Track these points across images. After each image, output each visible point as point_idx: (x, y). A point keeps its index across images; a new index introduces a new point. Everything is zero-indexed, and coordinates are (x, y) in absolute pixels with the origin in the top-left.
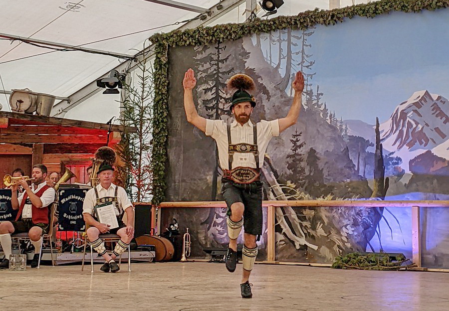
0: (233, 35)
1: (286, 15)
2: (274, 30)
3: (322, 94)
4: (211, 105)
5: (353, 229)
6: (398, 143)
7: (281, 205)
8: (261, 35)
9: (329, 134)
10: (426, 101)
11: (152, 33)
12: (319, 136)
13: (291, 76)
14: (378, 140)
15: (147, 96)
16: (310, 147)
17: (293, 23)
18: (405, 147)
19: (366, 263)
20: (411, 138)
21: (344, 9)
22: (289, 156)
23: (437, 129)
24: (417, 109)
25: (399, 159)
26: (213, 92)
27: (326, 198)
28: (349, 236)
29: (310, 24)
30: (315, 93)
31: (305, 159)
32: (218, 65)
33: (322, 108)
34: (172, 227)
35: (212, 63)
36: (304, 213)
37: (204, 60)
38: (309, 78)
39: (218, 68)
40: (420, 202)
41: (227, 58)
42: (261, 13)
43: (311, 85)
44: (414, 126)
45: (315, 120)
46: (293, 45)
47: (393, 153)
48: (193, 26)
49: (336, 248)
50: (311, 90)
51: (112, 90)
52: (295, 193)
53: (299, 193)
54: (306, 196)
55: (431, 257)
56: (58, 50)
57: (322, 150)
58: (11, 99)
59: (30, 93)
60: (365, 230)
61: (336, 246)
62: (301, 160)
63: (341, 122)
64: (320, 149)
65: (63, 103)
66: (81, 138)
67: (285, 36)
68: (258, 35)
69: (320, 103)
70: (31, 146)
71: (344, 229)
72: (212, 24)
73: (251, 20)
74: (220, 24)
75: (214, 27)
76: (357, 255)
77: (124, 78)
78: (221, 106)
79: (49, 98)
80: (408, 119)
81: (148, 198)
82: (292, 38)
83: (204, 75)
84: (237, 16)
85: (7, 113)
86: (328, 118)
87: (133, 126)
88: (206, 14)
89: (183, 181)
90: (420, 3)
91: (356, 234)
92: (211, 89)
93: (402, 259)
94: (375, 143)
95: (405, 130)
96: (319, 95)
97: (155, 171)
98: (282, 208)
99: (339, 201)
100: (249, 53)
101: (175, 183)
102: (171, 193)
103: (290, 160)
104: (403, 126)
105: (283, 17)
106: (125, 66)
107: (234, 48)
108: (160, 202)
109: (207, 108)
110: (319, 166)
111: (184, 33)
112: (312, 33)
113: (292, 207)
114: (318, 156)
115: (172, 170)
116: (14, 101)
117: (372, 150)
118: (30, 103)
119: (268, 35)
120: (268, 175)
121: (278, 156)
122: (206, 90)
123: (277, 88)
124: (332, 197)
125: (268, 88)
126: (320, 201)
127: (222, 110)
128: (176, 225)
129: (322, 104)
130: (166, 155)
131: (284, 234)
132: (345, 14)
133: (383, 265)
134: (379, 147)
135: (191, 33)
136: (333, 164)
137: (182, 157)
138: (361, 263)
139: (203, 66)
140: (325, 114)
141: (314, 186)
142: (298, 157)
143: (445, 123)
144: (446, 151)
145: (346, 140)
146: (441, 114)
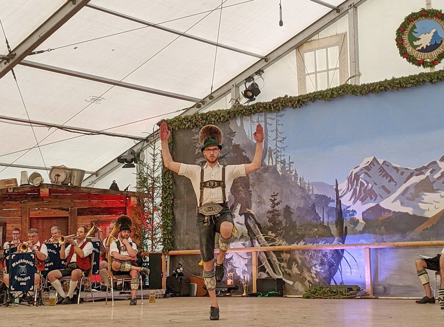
0: (222, 119)
1: (263, 101)
2: (254, 114)
3: (293, 163)
5: (321, 268)
6: (353, 199)
7: (265, 250)
8: (244, 118)
9: (300, 194)
10: (374, 165)
11: (159, 120)
12: (293, 195)
13: (268, 149)
14: (338, 197)
15: (157, 169)
16: (285, 204)
17: (268, 108)
18: (359, 202)
19: (329, 293)
20: (363, 195)
21: (307, 95)
22: (269, 212)
23: (383, 187)
24: (367, 171)
25: (354, 211)
27: (299, 244)
28: (317, 273)
29: (281, 108)
30: (287, 162)
31: (282, 214)
33: (294, 173)
34: (178, 270)
36: (282, 256)
38: (282, 150)
40: (370, 244)
42: (244, 101)
43: (284, 156)
44: (366, 185)
45: (289, 183)
46: (269, 124)
47: (349, 207)
48: (191, 113)
49: (307, 283)
50: (284, 160)
51: (129, 165)
52: (275, 241)
53: (279, 241)
54: (284, 243)
55: (381, 287)
56: (86, 134)
57: (295, 207)
58: (50, 173)
59: (65, 169)
60: (330, 267)
61: (307, 281)
62: (278, 215)
63: (309, 184)
64: (293, 205)
65: (92, 177)
66: (106, 203)
67: (262, 118)
68: (241, 118)
69: (291, 170)
70: (68, 210)
71: (313, 268)
72: (205, 111)
73: (235, 107)
74: (211, 110)
75: (207, 113)
76: (322, 288)
77: (139, 155)
79: (80, 172)
80: (361, 180)
81: (159, 248)
82: (268, 119)
84: (225, 104)
85: (47, 184)
86: (298, 181)
87: (146, 192)
88: (201, 103)
89: (187, 234)
90: (366, 88)
91: (322, 271)
93: (358, 290)
94: (335, 199)
95: (358, 188)
96: (290, 163)
97: (164, 227)
98: (265, 252)
99: (309, 246)
100: (235, 132)
101: (180, 235)
102: (177, 243)
103: (270, 215)
104: (357, 185)
105: (260, 103)
106: (139, 147)
108: (169, 251)
110: (293, 218)
111: (184, 119)
112: (283, 115)
113: (273, 252)
114: (292, 211)
115: (178, 225)
116: (53, 176)
117: (333, 205)
118: (65, 177)
119: (249, 118)
120: (254, 228)
121: (261, 212)
124: (304, 243)
126: (294, 246)
128: (181, 269)
129: (293, 170)
130: (173, 214)
131: (268, 273)
132: (308, 99)
133: (343, 295)
134: (339, 202)
135: (190, 118)
136: (303, 217)
137: (185, 215)
138: (325, 293)
140: (296, 178)
141: (289, 235)
142: (276, 213)
143: (389, 181)
144: (391, 204)
145: (313, 198)
146: (387, 175)
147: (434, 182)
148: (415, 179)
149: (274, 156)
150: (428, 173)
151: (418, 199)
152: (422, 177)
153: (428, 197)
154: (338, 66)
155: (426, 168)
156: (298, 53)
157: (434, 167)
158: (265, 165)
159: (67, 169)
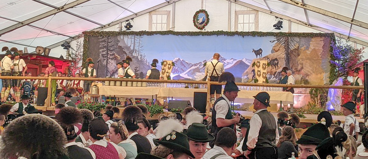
1: (134, 31)
2: (129, 35)
3: (145, 56)
4: (105, 56)
8: (124, 36)
10: (178, 61)
12: (144, 68)
13: (135, 50)
16: (141, 71)
23: (182, 69)
24: (176, 63)
26: (106, 52)
30: (143, 55)
32: (108, 43)
33: (145, 60)
35: (106, 42)
37: (103, 41)
38: (141, 51)
39: (108, 44)
41: (111, 42)
42: (124, 29)
43: (142, 53)
44: (175, 68)
45: (143, 64)
46: (136, 40)
51: (66, 48)
62: (138, 75)
67: (133, 37)
69: (145, 59)
73: (120, 31)
75: (108, 32)
77: (69, 44)
78: (109, 57)
82: (136, 38)
83: (102, 46)
84: (116, 29)
88: (103, 27)
92: (105, 51)
100: (120, 41)
107: (114, 39)
109: (103, 57)
112: (142, 38)
118: (43, 51)
119: (127, 36)
122: (103, 51)
123: (130, 53)
125: (127, 53)
127: (109, 58)
139: (102, 43)
140: (146, 62)
143: (184, 67)
144: (184, 75)
146: (183, 65)
147: (200, 69)
148: (193, 67)
149: (137, 53)
150: (198, 66)
151: (194, 74)
152: (196, 67)
153: (198, 74)
154: (166, 22)
155: (198, 64)
156: (150, 14)
157: (201, 64)
158: (133, 56)
159: (44, 48)
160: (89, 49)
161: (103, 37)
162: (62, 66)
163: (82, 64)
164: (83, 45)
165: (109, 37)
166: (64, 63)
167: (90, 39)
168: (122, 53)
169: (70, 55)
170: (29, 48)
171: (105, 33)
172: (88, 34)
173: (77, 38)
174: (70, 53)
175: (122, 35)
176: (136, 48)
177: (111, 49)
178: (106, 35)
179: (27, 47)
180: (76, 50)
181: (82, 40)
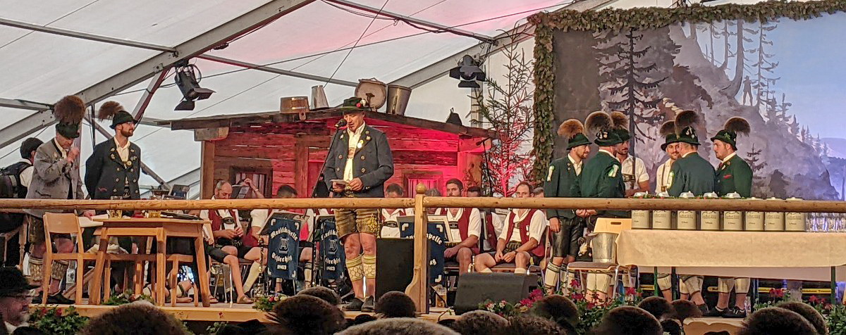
1: (738, 3)
3: (790, 105)
8: (699, 25)
9: (801, 154)
11: (533, 11)
12: (787, 156)
13: (744, 80)
16: (774, 169)
17: (750, 14)
26: (624, 93)
30: (779, 102)
31: (767, 183)
32: (631, 58)
33: (791, 121)
35: (622, 55)
37: (610, 51)
38: (771, 83)
39: (632, 62)
41: (644, 52)
43: (773, 92)
45: (781, 137)
46: (746, 40)
50: (774, 99)
51: (469, 82)
56: (431, 31)
57: (791, 174)
63: (818, 140)
64: (788, 170)
67: (733, 29)
69: (786, 116)
75: (630, 11)
78: (637, 111)
82: (743, 31)
83: (609, 70)
86: (799, 134)
92: (621, 89)
96: (784, 105)
100: (680, 46)
105: (735, 5)
106: (478, 51)
107: (654, 39)
110: (788, 192)
112: (773, 28)
114: (786, 180)
119: (708, 25)
122: (614, 91)
123: (722, 93)
125: (709, 93)
127: (640, 116)
129: (789, 116)
139: (607, 59)
140: (795, 129)
145: (826, 162)
149: (754, 91)
158: (736, 104)
159: (384, 85)
160: (556, 82)
161: (611, 35)
162: (456, 153)
163: (535, 145)
164: (532, 68)
165: (635, 34)
166: (464, 143)
167: (560, 44)
168: (693, 95)
169: (483, 111)
170: (329, 89)
171: (618, 16)
172: (553, 25)
173: (510, 41)
174: (486, 103)
175: (687, 24)
176: (750, 73)
177: (647, 81)
178: (621, 24)
179: (323, 83)
180: (506, 89)
181: (528, 47)
